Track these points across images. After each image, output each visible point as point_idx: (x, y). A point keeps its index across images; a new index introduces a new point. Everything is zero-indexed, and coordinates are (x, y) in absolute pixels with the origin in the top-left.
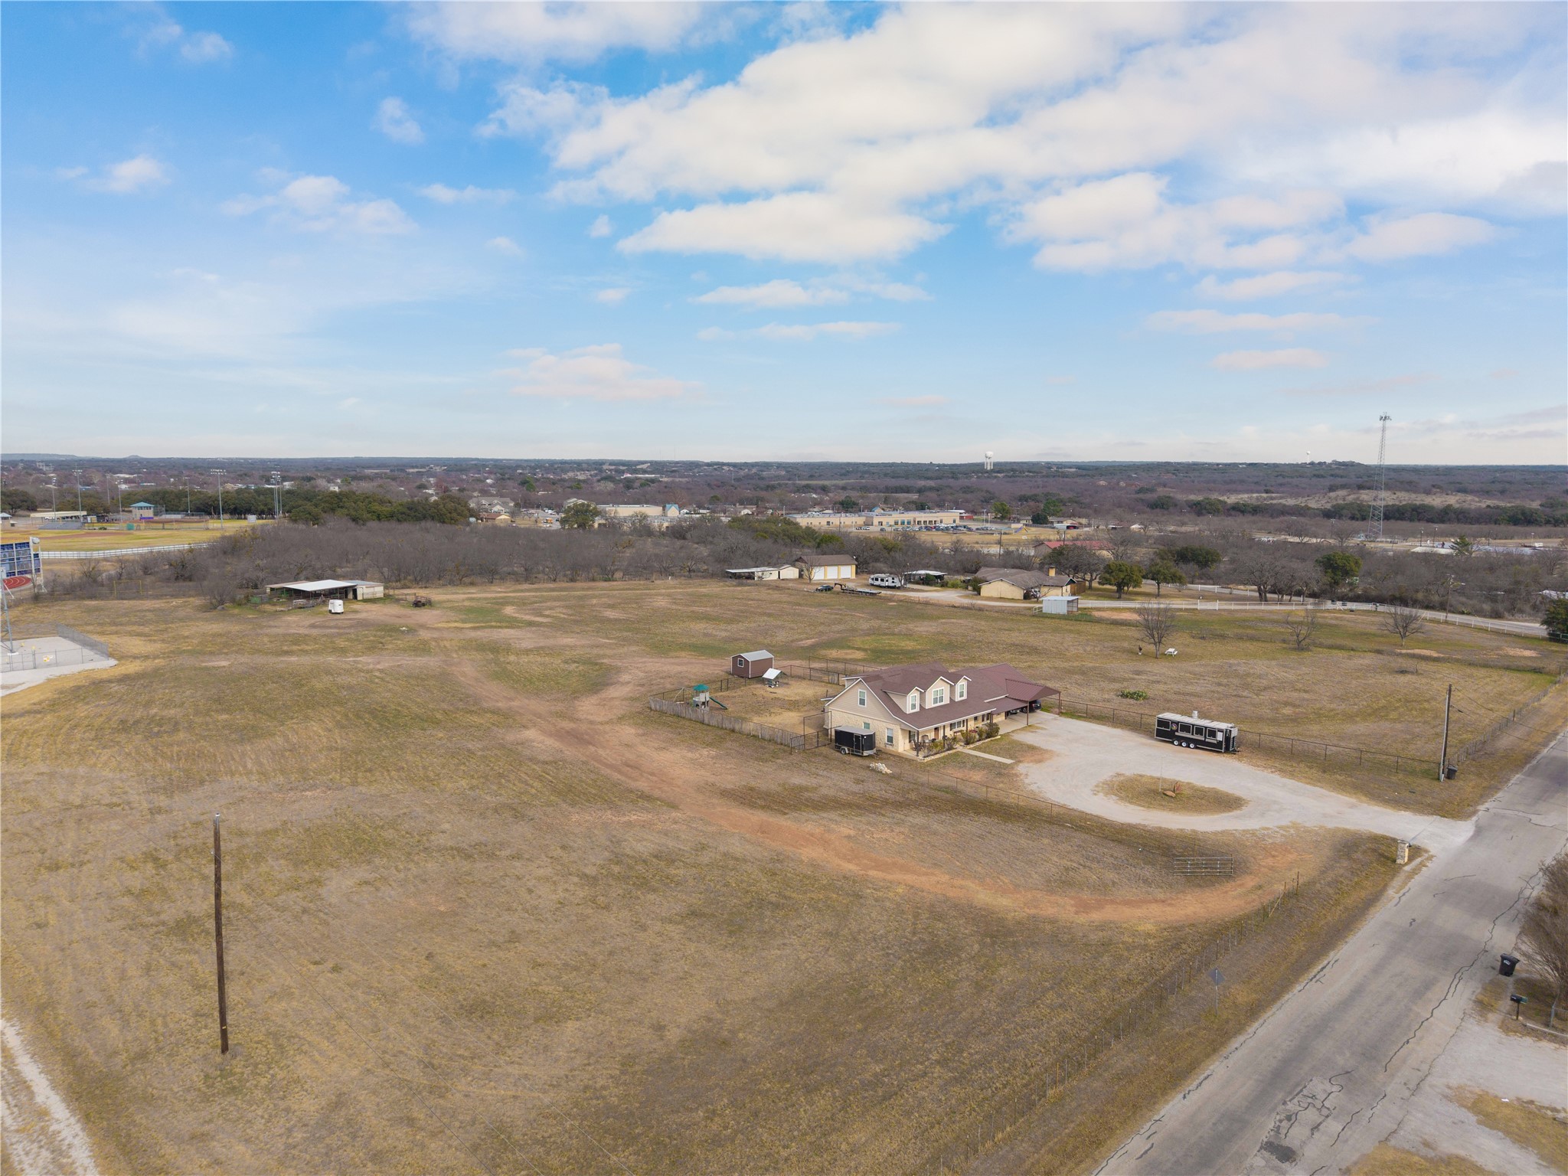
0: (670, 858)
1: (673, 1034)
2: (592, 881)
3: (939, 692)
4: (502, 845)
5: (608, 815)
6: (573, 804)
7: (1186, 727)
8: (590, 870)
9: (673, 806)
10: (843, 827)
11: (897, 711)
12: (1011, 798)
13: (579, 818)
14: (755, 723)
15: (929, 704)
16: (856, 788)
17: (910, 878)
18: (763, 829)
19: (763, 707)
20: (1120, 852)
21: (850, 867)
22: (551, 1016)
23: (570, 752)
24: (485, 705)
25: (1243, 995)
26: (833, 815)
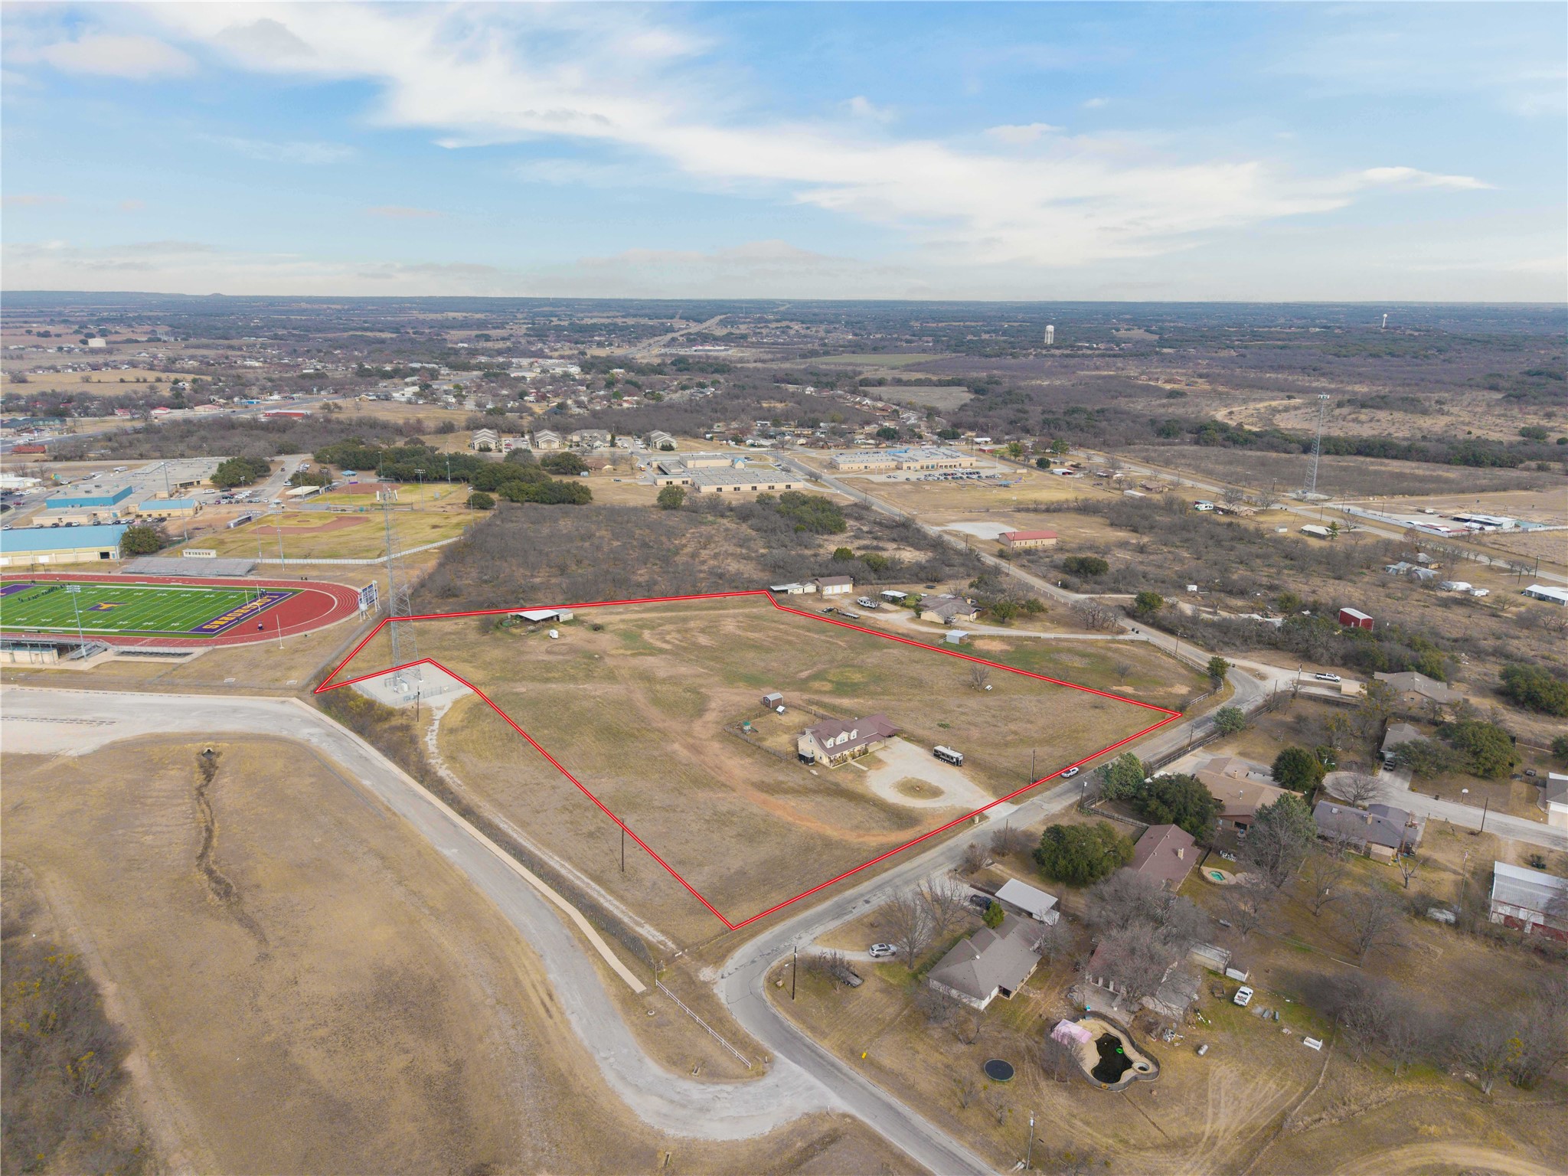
0: (732, 813)
1: (732, 871)
2: (708, 821)
3: (843, 737)
4: (678, 806)
5: (711, 794)
6: (699, 788)
7: (943, 754)
8: (707, 818)
9: (734, 790)
10: (792, 802)
11: (823, 747)
12: (859, 789)
13: (702, 795)
14: (770, 743)
15: (838, 743)
16: (802, 782)
17: (809, 824)
18: (764, 802)
19: (773, 731)
20: (882, 815)
21: (790, 819)
22: (701, 865)
23: (694, 759)
24: (654, 725)
25: (886, 867)
26: (789, 796)
